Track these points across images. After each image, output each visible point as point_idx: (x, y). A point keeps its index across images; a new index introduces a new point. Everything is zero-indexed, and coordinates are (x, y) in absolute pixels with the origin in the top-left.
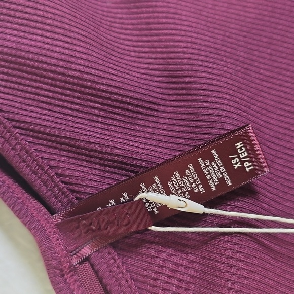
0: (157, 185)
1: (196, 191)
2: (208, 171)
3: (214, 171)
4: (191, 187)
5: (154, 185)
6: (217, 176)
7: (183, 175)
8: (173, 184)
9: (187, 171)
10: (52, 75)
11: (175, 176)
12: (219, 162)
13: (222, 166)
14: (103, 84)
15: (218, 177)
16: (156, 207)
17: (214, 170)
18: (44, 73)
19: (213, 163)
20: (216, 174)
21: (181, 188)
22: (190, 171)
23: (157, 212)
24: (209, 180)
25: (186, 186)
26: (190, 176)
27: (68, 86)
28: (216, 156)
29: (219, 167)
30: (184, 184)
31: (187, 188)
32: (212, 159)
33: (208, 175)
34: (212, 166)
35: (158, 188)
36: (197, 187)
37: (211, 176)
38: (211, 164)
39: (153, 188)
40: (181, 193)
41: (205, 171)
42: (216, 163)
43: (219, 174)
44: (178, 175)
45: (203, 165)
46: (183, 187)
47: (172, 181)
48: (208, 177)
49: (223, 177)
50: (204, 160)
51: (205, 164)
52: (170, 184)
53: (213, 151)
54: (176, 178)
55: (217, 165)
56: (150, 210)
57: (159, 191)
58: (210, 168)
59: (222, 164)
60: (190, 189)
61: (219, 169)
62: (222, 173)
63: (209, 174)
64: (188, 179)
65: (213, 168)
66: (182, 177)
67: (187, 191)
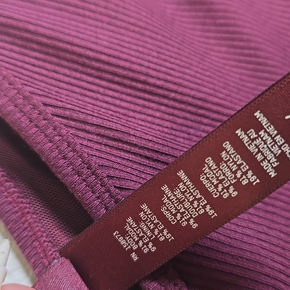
0: (184, 184)
1: (245, 182)
2: (257, 146)
3: (265, 146)
4: (235, 178)
5: (181, 185)
6: (272, 152)
7: (218, 161)
8: (207, 179)
9: (224, 154)
10: (98, 65)
11: (208, 166)
12: (272, 130)
13: (276, 135)
14: (159, 79)
15: (275, 155)
16: (191, 217)
17: (265, 143)
18: (87, 61)
19: (262, 133)
20: (270, 150)
21: (221, 181)
22: (227, 152)
23: (196, 225)
24: (262, 161)
25: (227, 177)
26: (229, 160)
27: (117, 79)
28: (264, 121)
29: (273, 138)
30: (224, 175)
31: (230, 181)
32: (259, 127)
33: (257, 153)
34: (262, 138)
35: (188, 188)
36: (244, 177)
37: (263, 154)
38: (260, 136)
39: (180, 189)
40: (223, 190)
41: (252, 148)
42: (266, 131)
43: (275, 149)
44: (211, 163)
45: (246, 139)
46: (224, 179)
47: (205, 174)
48: (259, 157)
49: (283, 153)
50: (245, 131)
51: (249, 137)
52: (203, 179)
53: (257, 114)
54: (210, 168)
55: (269, 135)
56: (185, 223)
57: (190, 192)
58: (258, 141)
59: (276, 132)
60: (234, 181)
61: (275, 141)
62: (280, 147)
63: (259, 151)
64: (227, 165)
65: (264, 141)
66: (218, 165)
67: (231, 184)
